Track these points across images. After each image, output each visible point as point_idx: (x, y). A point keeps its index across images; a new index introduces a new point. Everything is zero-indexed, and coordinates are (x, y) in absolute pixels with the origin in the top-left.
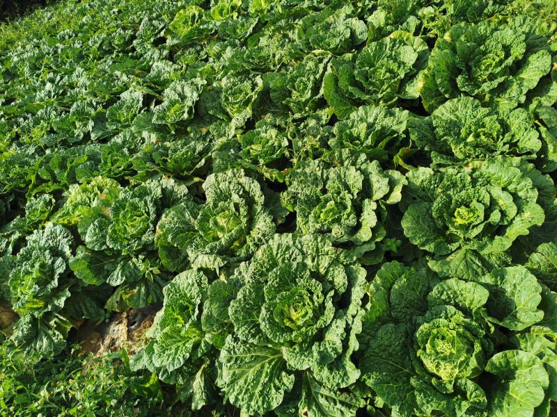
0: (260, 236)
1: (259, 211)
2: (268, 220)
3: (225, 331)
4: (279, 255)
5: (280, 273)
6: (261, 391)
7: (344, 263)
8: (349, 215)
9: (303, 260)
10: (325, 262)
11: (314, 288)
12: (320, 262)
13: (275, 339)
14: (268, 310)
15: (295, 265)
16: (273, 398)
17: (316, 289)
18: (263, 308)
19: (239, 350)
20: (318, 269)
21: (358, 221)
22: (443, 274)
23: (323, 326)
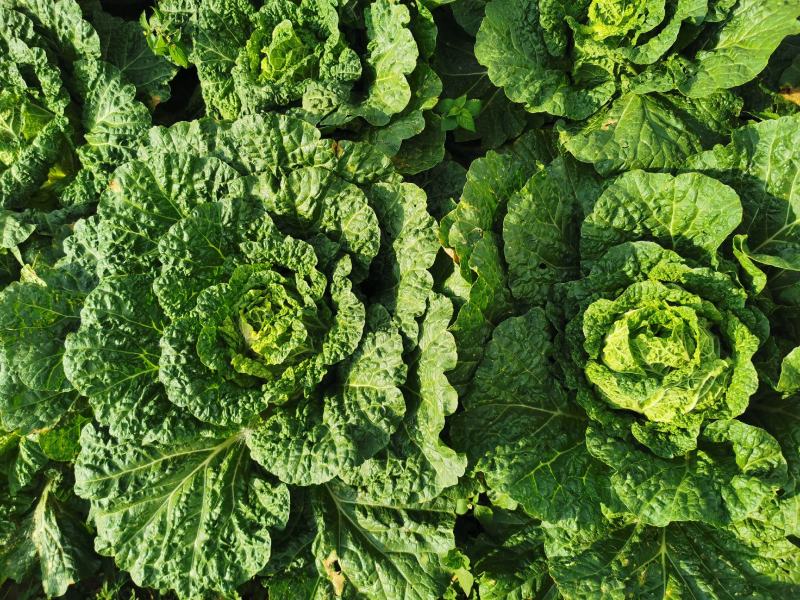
0: (112, 142)
1: (92, 78)
2: (125, 98)
3: (71, 415)
4: (175, 187)
5: (191, 238)
6: (208, 543)
7: (360, 180)
8: (336, 52)
9: (247, 189)
10: (308, 186)
11: (294, 260)
12: (295, 189)
13: (219, 418)
14: (179, 343)
15: (227, 206)
16: (243, 553)
17: (299, 261)
18: (164, 343)
19: (123, 458)
20: (293, 208)
21: (364, 63)
22: (606, 165)
23: (342, 357)
